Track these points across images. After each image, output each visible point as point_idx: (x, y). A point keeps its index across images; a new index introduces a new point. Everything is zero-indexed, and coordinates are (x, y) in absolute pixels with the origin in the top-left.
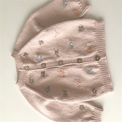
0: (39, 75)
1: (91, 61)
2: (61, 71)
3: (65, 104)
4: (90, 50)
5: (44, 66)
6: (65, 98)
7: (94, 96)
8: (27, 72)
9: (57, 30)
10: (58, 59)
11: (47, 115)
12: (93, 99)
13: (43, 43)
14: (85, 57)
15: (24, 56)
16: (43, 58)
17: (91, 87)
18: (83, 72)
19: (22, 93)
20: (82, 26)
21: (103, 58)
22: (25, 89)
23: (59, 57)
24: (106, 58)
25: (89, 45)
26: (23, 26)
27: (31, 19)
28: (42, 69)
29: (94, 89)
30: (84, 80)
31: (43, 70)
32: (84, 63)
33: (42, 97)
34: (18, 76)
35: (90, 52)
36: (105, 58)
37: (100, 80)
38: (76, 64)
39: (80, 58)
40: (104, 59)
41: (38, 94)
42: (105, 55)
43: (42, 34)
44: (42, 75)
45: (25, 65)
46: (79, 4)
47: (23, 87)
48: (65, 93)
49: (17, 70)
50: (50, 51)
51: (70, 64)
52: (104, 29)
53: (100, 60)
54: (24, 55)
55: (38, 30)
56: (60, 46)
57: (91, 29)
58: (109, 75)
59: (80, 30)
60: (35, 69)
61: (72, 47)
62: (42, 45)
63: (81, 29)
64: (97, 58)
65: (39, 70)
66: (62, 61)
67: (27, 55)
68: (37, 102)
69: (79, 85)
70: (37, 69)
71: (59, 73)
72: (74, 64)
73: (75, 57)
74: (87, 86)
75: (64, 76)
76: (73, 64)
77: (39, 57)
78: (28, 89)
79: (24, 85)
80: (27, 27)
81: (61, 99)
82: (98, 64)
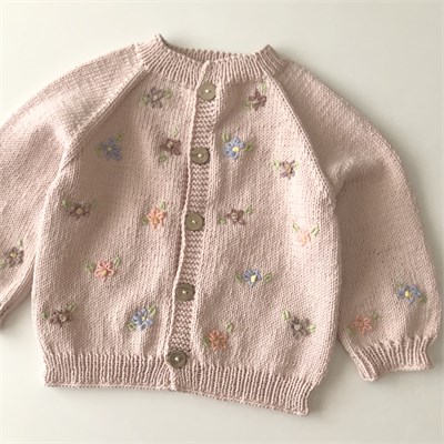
0: (171, 131)
1: (174, 332)
2: (165, 214)
3: (40, 199)
4: (216, 340)
5: (200, 158)
6: (60, 206)
7: (46, 313)
8: (193, 89)
9: (315, 240)
10: (210, 216)
11: (19, 125)
12: (35, 307)
13: (285, 175)
14: (194, 314)
15: (252, 94)
16: (231, 160)
17: (80, 308)
18: (142, 296)
19: (122, 53)
20: (308, 334)
21: (172, 378)
22: (133, 65)
23: (218, 222)
24: (169, 390)
25: (235, 341)
26: (364, 117)
27: (383, 152)
28: (189, 148)
29: (69, 319)
30: (113, 290)
31: (186, 149)
32: (174, 307)
33: (86, 123)
34: (186, 52)
35: (206, 339)
36: (173, 387)
37: (98, 348)
38: (178, 276)
39: (196, 296)
40: (169, 382)
41: (101, 108)
42: (181, 388)
43: (317, 182)
44: (168, 140)
45: (218, 90)
46: (392, 343)
47: (142, 62)
48: (79, 211)
49: (212, 52)
50: (247, 193)
51: (182, 255)
52: (278, 407)
53: (169, 366)
54: (257, 93)
55: (334, 170)
56: (256, 236)
57: (289, 360)
58: (107, 384)
59: (296, 321)
60: (195, 122)
61: (243, 278)
62: (277, 171)
63: (299, 327)
64: (179, 357)
65: (191, 136)
66: (201, 229)
67: (256, 107)
68: (75, 99)
69: (99, 268)
70: (195, 127)
71: (159, 205)
72: (179, 270)
73: (204, 280)
74: (86, 296)
75: (143, 220)
76: (180, 266)
77: (236, 149)
78: (131, 76)
79: (146, 67)
80: (359, 131)
81: (63, 191)
82: (158, 354)
